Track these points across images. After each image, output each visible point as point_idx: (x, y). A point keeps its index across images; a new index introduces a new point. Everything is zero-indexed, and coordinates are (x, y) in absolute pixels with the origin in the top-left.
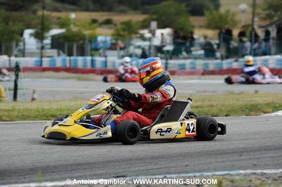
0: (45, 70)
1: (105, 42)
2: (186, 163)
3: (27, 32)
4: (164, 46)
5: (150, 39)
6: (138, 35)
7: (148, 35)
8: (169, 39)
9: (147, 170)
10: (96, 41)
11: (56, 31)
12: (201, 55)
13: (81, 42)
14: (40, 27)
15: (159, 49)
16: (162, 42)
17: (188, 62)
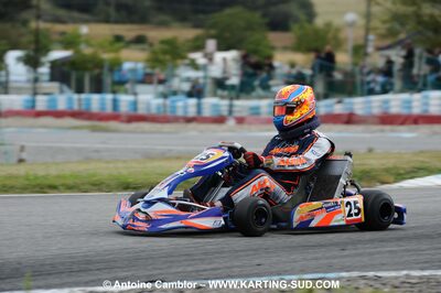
1: (133, 71)
3: (12, 55)
4: (227, 79)
5: (204, 68)
6: (187, 61)
7: (202, 61)
8: (234, 68)
13: (96, 71)
14: (33, 46)
15: (220, 84)
16: (224, 72)
17: (264, 103)
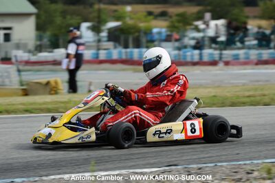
0: (102, 62)
1: (159, 33)
2: (237, 152)
3: (85, 25)
4: (218, 37)
5: (203, 31)
6: (193, 27)
7: (202, 26)
8: (223, 30)
9: (199, 158)
10: (151, 33)
11: (112, 24)
12: (254, 45)
13: (137, 34)
14: (97, 20)
15: (213, 40)
16: (217, 33)
17: (241, 52)
